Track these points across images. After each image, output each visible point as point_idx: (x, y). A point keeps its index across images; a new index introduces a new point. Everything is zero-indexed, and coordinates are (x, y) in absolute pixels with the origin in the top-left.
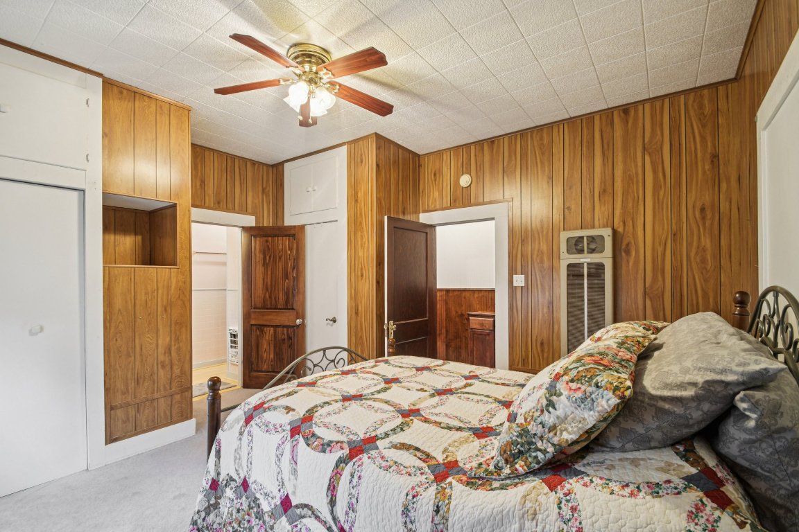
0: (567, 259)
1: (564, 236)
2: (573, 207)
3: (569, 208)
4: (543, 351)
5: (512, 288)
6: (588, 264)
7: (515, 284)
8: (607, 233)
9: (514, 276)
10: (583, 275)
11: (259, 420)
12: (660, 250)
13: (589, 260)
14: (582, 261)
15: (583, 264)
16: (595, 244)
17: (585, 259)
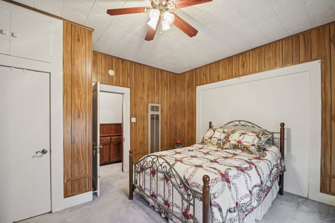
0: (150, 113)
1: (150, 105)
2: (150, 95)
3: (149, 96)
4: (141, 145)
5: (131, 123)
6: (156, 115)
7: (132, 121)
8: (159, 105)
9: (132, 118)
10: (154, 118)
11: (231, 177)
12: (168, 112)
13: (156, 114)
14: (154, 114)
15: (154, 115)
16: (157, 109)
17: (155, 113)
